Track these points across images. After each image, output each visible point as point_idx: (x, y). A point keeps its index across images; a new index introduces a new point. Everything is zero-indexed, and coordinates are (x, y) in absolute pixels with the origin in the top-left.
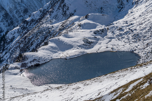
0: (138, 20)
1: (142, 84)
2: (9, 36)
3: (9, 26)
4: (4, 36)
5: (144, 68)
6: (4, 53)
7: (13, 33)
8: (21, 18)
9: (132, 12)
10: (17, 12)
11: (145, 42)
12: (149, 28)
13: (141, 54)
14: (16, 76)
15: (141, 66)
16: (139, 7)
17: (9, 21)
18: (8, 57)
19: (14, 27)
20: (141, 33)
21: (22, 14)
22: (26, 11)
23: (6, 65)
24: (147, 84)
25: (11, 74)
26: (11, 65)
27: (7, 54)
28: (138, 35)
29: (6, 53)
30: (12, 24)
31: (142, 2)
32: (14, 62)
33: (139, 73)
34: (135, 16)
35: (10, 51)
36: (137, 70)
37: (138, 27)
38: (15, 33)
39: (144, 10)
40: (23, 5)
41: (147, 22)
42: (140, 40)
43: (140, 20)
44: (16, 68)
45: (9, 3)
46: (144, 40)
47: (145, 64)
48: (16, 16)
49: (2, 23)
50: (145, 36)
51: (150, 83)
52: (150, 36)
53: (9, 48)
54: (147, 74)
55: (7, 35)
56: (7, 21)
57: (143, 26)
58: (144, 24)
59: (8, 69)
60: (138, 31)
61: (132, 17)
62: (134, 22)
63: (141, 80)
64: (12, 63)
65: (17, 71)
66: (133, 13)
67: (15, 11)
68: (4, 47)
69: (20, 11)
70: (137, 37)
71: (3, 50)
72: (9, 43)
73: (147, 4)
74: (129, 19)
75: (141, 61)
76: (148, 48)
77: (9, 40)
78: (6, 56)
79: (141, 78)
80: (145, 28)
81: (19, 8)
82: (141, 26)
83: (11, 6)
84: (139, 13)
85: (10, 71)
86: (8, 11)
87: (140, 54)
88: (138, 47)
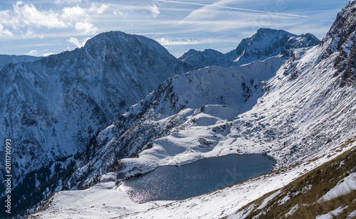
0: (270, 112)
1: (281, 197)
2: (101, 137)
3: (101, 123)
4: (94, 138)
5: (281, 175)
6: (94, 160)
7: (106, 133)
8: (117, 113)
9: (262, 102)
10: (111, 106)
11: (281, 140)
12: (285, 122)
13: (277, 157)
14: (111, 191)
15: (277, 173)
16: (271, 94)
17: (101, 118)
18: (100, 165)
19: (108, 125)
20: (275, 129)
21: (117, 108)
22: (122, 104)
23: (98, 176)
24: (287, 198)
25: (103, 188)
26: (104, 176)
27: (99, 161)
28: (271, 131)
29: (97, 160)
30: (104, 122)
31: (274, 87)
32: (108, 171)
33: (276, 183)
34: (266, 107)
35: (103, 157)
36: (272, 178)
37: (271, 121)
38: (108, 133)
39: (277, 99)
40: (119, 96)
41: (283, 114)
42: (274, 138)
43: (274, 111)
44: (110, 180)
45: (101, 95)
46: (281, 138)
47: (283, 170)
48: (110, 110)
49: (91, 121)
50: (281, 133)
51: (291, 196)
52: (288, 133)
53: (101, 153)
54: (286, 184)
55: (98, 136)
56: (98, 118)
57: (278, 119)
58: (279, 117)
59: (99, 181)
60: (271, 127)
61: (263, 108)
62: (266, 114)
63: (279, 192)
64: (105, 173)
65: (112, 184)
66: (264, 103)
67: (108, 105)
68: (95, 152)
69: (115, 104)
70: (271, 135)
71: (93, 156)
72: (100, 147)
73: (282, 90)
74: (259, 110)
75: (277, 167)
76: (286, 148)
77: (101, 143)
78: (97, 163)
79: (278, 190)
80: (281, 122)
81: (113, 101)
82: (275, 119)
83: (103, 98)
84: (272, 102)
85: (102, 184)
86: (100, 105)
87: (275, 156)
88: (272, 147)
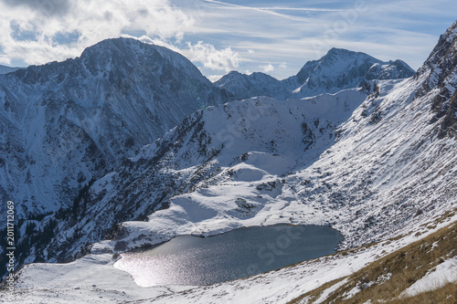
0: (340, 167)
1: (346, 289)
2: (96, 188)
3: (97, 169)
4: (87, 188)
5: (350, 258)
6: (84, 221)
7: (103, 183)
8: (121, 155)
9: (328, 152)
10: (113, 144)
11: (352, 208)
12: (360, 183)
13: (346, 232)
14: (106, 267)
15: (345, 254)
16: (342, 143)
17: (97, 161)
18: (92, 228)
19: (107, 172)
20: (345, 191)
21: (122, 148)
22: (130, 143)
23: (88, 244)
24: (355, 290)
25: (95, 262)
26: (96, 246)
27: (90, 223)
28: (340, 195)
29: (88, 221)
30: (101, 167)
31: (347, 133)
32: (102, 238)
33: (342, 268)
34: (334, 159)
35: (97, 218)
36: (337, 261)
37: (340, 180)
38: (107, 183)
39: (351, 148)
40: (126, 131)
41: (357, 172)
42: (343, 205)
43: (344, 167)
44: (105, 251)
45: (99, 127)
46: (352, 205)
47: (353, 251)
48: (112, 151)
49: (84, 164)
50: (353, 198)
51: (361, 288)
52: (363, 198)
53: (94, 211)
54: (356, 271)
55: (92, 187)
56: (93, 160)
57: (350, 178)
58: (352, 175)
59: (90, 252)
60: (339, 188)
61: (330, 161)
62: (334, 170)
63: (345, 281)
64: (98, 241)
65: (109, 256)
66: (331, 154)
67: (109, 142)
68: (85, 210)
69: (119, 142)
70: (338, 199)
71: (83, 215)
72: (94, 202)
73: (357, 137)
74: (324, 164)
75: (345, 245)
76: (358, 220)
77: (95, 197)
78: (87, 226)
79: (344, 278)
80: (354, 182)
81: (117, 137)
82: (345, 177)
83: (102, 132)
84: (343, 154)
85: (93, 256)
86: (97, 142)
87: (343, 231)
88: (339, 217)
